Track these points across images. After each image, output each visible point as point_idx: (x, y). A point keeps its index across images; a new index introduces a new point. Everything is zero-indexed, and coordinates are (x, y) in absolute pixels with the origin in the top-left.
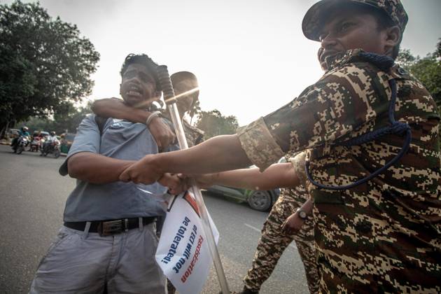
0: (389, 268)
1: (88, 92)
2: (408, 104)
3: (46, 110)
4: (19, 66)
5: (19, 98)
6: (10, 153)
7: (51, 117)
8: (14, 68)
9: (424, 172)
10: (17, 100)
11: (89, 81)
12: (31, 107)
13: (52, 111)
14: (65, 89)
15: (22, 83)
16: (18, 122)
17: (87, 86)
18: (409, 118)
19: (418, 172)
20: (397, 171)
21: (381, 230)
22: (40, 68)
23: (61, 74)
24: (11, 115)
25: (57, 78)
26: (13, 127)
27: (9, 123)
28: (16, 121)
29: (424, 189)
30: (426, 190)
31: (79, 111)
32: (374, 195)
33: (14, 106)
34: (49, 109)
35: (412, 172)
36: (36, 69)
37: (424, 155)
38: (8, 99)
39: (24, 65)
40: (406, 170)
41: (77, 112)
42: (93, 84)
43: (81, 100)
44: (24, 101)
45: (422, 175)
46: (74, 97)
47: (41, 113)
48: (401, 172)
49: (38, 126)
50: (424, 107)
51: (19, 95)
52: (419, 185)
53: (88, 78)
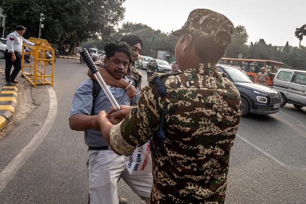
0: (160, 198)
1: (122, 17)
2: (173, 117)
3: (97, 33)
4: (77, 3)
5: (80, 26)
6: (78, 63)
7: (100, 38)
8: (74, 6)
9: (182, 156)
10: (79, 28)
11: (122, 9)
12: (87, 31)
13: (100, 34)
14: (107, 16)
15: (80, 16)
16: (81, 42)
17: (120, 12)
18: (174, 126)
19: (178, 155)
20: (169, 152)
21: (161, 178)
22: (90, 3)
23: (103, 5)
24: (76, 38)
25: (101, 8)
26: (78, 46)
27: (75, 44)
28: (80, 42)
29: (181, 163)
30: (182, 164)
31: (118, 31)
32: (161, 160)
33: (77, 32)
34: (98, 32)
35: (175, 154)
36: (88, 4)
37: (183, 147)
38: (74, 27)
39: (80, 3)
40: (173, 153)
41: (116, 32)
42: (125, 11)
43: (117, 24)
44: (83, 28)
45: (180, 157)
46: (112, 21)
47: (94, 35)
48: (170, 153)
49: (93, 44)
50: (184, 120)
51: (80, 25)
52: (178, 161)
53: (121, 7)
